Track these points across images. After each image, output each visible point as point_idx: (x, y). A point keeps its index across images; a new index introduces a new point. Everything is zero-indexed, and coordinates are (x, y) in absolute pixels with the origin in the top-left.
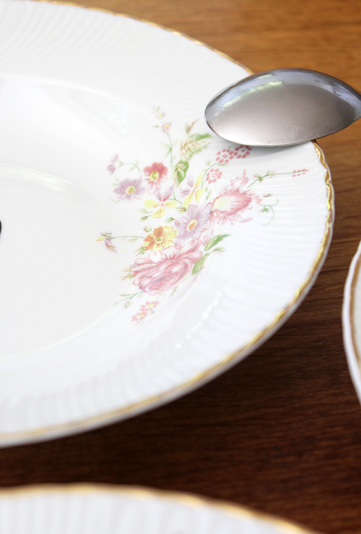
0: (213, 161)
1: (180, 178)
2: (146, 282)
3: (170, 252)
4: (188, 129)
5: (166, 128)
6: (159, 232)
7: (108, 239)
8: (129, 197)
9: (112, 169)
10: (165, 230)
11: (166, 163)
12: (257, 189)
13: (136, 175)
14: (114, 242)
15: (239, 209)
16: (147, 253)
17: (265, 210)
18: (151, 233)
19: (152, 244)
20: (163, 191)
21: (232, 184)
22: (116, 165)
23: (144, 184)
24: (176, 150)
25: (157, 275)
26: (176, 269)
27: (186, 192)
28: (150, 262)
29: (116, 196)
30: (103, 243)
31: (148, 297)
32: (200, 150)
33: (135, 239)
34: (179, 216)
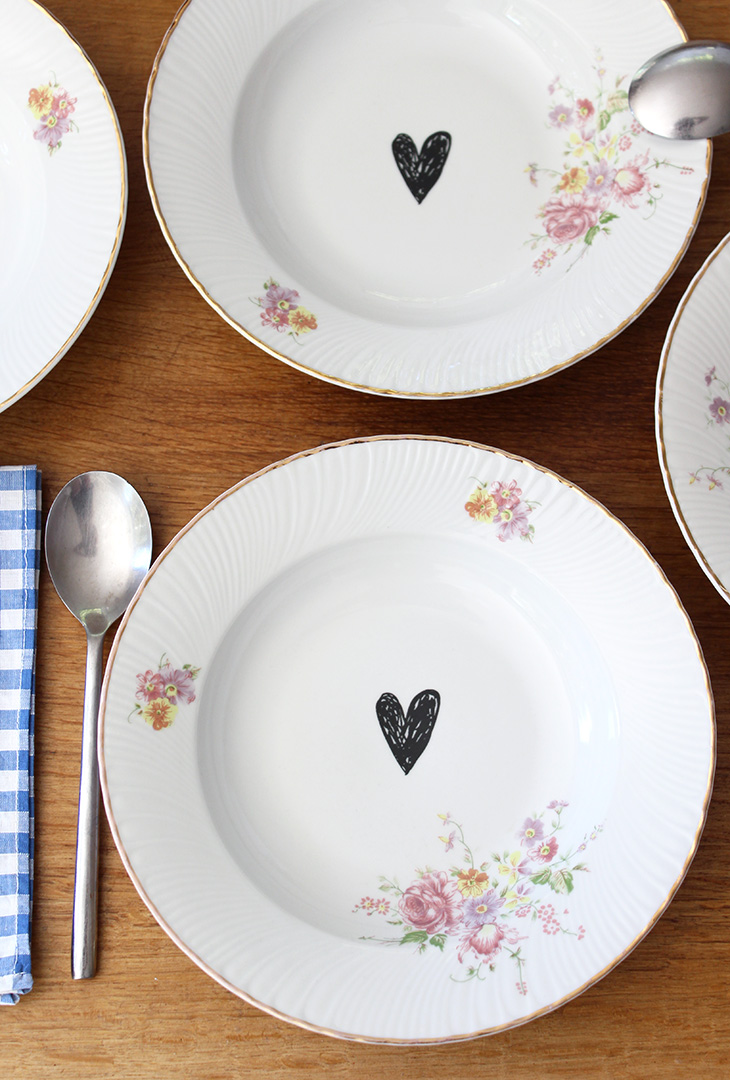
0: (629, 129)
1: (602, 127)
2: (553, 225)
3: (578, 199)
4: (618, 83)
5: (601, 73)
6: (575, 173)
7: (533, 169)
8: (559, 125)
9: (551, 90)
10: (580, 173)
11: (595, 105)
12: (653, 175)
13: (570, 104)
14: (538, 176)
15: (633, 191)
16: (562, 192)
17: (650, 202)
18: (568, 172)
19: (567, 184)
20: (587, 130)
21: (636, 160)
22: (556, 86)
23: (574, 116)
24: (605, 98)
25: (563, 220)
26: (578, 221)
27: (603, 143)
28: (560, 204)
29: (549, 120)
30: (528, 176)
31: (550, 243)
32: (621, 110)
33: (554, 175)
34: (593, 163)
